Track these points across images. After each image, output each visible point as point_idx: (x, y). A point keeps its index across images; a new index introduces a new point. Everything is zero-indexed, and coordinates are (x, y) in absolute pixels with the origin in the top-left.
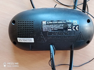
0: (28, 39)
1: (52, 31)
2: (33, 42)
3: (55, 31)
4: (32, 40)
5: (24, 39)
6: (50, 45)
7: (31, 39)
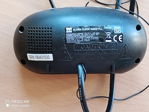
0: (44, 55)
1: (82, 42)
4: (50, 57)
6: (78, 64)
7: (48, 55)
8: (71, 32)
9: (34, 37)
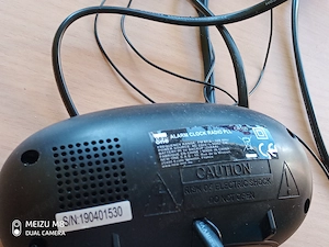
0: (107, 207)
1: (197, 162)
2: (129, 217)
3: (206, 161)
4: (123, 211)
5: (88, 210)
6: (195, 220)
7: (116, 205)
8: (167, 141)
9: (74, 166)
